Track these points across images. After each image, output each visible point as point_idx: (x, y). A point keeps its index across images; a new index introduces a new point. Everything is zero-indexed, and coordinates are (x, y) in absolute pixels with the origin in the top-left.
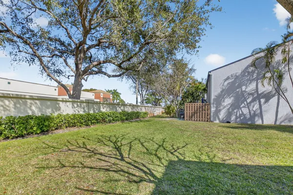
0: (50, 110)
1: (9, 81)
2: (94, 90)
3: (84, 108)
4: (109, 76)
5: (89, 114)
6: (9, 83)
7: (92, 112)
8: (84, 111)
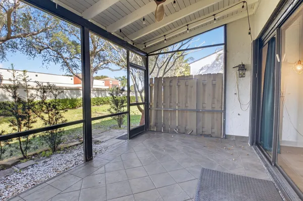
0: (75, 95)
1: (37, 74)
2: (105, 77)
3: (95, 94)
4: (113, 70)
5: (98, 98)
6: (37, 76)
7: (100, 97)
8: (96, 96)
